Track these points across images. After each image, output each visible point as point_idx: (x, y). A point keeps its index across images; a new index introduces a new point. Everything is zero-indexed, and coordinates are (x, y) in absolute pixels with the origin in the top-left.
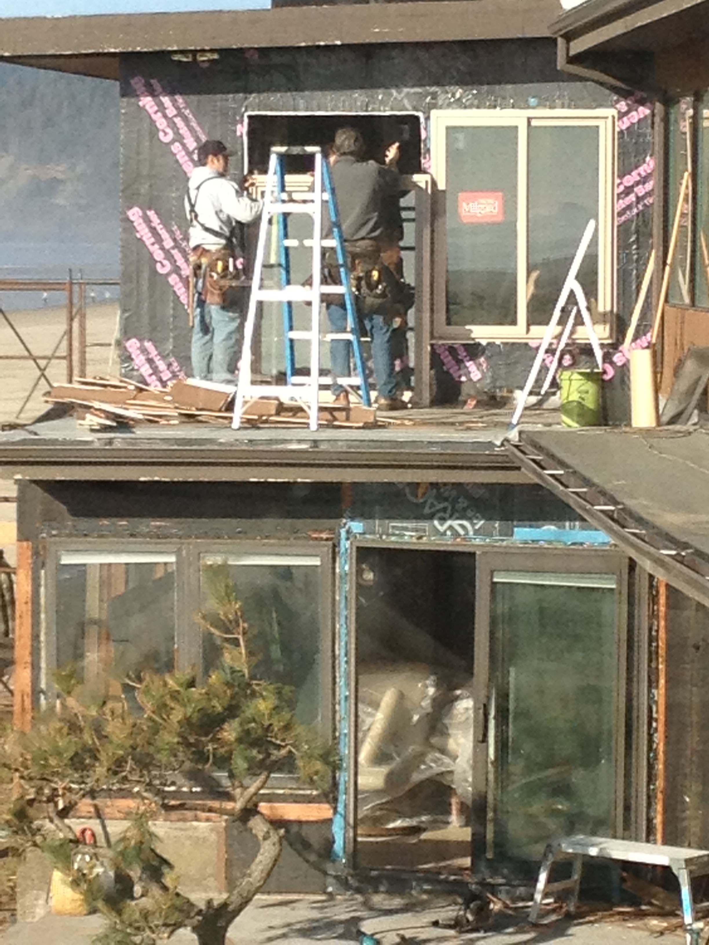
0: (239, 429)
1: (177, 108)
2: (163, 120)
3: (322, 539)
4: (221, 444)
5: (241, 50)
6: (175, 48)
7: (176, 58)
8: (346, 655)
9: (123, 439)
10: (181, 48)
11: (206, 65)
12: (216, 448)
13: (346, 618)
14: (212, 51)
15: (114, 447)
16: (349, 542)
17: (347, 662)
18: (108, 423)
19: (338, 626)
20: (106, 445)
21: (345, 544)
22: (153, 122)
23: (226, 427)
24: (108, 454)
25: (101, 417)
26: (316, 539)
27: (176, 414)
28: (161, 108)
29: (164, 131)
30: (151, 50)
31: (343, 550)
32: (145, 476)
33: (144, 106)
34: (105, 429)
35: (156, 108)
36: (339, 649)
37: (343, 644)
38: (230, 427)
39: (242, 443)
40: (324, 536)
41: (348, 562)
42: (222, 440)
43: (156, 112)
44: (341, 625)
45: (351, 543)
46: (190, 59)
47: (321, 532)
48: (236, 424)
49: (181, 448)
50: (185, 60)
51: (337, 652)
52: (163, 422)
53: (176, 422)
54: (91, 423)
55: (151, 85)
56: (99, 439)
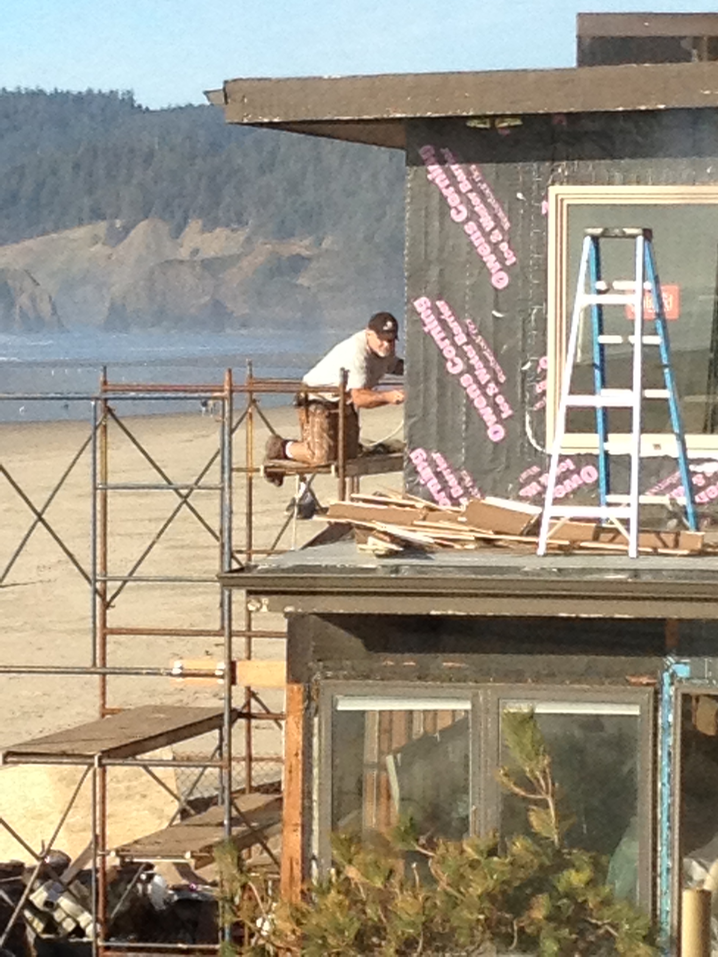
0: (545, 555)
1: (473, 182)
2: (456, 196)
3: (641, 684)
4: (526, 573)
5: (548, 115)
6: (471, 113)
7: (472, 124)
8: (669, 820)
9: (412, 566)
10: (479, 113)
11: (507, 132)
12: (520, 577)
13: (669, 775)
14: (514, 116)
15: (400, 575)
16: (673, 688)
17: (670, 828)
18: (395, 547)
19: (659, 785)
20: (392, 572)
21: (668, 691)
22: (443, 199)
23: (532, 554)
24: (394, 583)
25: (385, 541)
26: (634, 684)
27: (473, 538)
28: (454, 181)
29: (456, 208)
30: (443, 115)
31: (666, 697)
32: (437, 610)
33: (434, 180)
34: (391, 554)
35: (447, 182)
36: (662, 813)
37: (665, 806)
38: (535, 553)
39: (550, 572)
40: (645, 680)
41: (672, 711)
42: (526, 569)
43: (447, 187)
44: (663, 784)
45: (676, 690)
46: (488, 126)
47: (641, 675)
48: (541, 550)
49: (480, 577)
50: (482, 126)
51: (659, 816)
52: (457, 546)
53: (471, 546)
54: (374, 547)
55: (442, 156)
56: (384, 566)
